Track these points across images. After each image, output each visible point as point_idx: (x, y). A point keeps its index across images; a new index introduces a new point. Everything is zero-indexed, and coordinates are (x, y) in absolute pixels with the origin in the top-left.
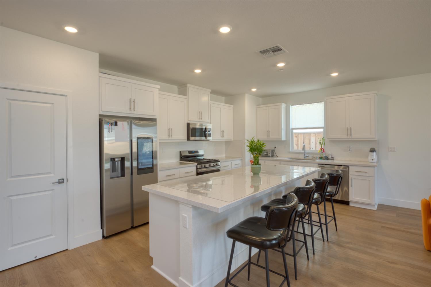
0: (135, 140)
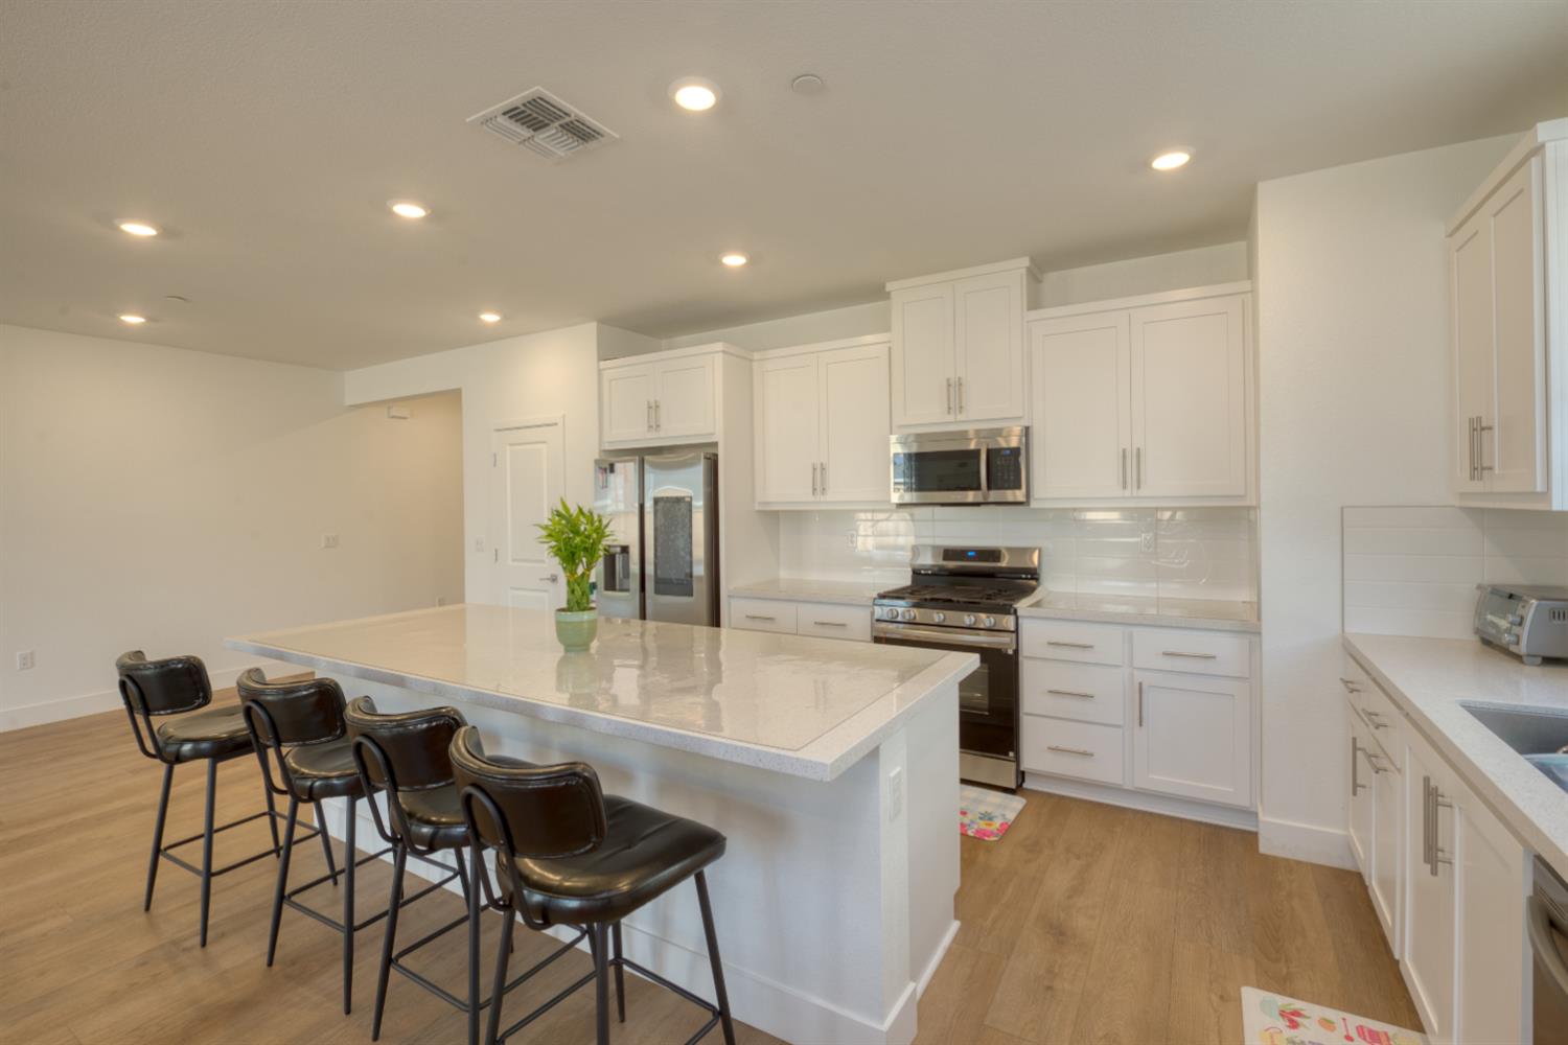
0: (649, 505)
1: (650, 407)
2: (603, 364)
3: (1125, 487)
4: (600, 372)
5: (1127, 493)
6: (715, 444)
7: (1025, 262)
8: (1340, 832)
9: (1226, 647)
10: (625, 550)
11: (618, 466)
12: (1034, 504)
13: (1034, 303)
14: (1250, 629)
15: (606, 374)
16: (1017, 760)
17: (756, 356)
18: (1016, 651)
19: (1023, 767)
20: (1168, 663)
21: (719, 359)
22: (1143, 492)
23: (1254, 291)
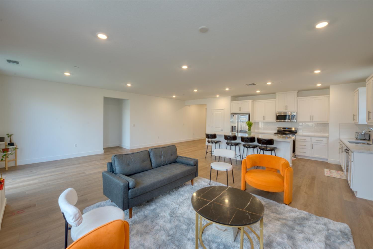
1: (239, 108)
2: (231, 102)
3: (311, 120)
4: (231, 103)
5: (311, 121)
6: (250, 113)
7: (297, 91)
8: (338, 160)
9: (325, 140)
10: (235, 126)
11: (234, 115)
12: (297, 122)
13: (298, 96)
14: (328, 138)
15: (232, 103)
16: (295, 153)
17: (254, 101)
18: (295, 140)
19: (296, 154)
20: (316, 141)
21: (251, 102)
22: (313, 121)
23: (329, 97)
